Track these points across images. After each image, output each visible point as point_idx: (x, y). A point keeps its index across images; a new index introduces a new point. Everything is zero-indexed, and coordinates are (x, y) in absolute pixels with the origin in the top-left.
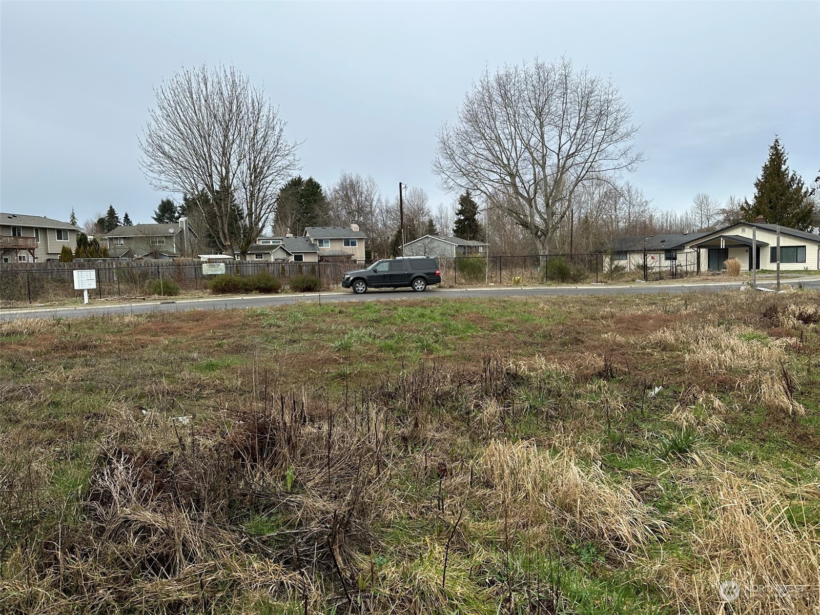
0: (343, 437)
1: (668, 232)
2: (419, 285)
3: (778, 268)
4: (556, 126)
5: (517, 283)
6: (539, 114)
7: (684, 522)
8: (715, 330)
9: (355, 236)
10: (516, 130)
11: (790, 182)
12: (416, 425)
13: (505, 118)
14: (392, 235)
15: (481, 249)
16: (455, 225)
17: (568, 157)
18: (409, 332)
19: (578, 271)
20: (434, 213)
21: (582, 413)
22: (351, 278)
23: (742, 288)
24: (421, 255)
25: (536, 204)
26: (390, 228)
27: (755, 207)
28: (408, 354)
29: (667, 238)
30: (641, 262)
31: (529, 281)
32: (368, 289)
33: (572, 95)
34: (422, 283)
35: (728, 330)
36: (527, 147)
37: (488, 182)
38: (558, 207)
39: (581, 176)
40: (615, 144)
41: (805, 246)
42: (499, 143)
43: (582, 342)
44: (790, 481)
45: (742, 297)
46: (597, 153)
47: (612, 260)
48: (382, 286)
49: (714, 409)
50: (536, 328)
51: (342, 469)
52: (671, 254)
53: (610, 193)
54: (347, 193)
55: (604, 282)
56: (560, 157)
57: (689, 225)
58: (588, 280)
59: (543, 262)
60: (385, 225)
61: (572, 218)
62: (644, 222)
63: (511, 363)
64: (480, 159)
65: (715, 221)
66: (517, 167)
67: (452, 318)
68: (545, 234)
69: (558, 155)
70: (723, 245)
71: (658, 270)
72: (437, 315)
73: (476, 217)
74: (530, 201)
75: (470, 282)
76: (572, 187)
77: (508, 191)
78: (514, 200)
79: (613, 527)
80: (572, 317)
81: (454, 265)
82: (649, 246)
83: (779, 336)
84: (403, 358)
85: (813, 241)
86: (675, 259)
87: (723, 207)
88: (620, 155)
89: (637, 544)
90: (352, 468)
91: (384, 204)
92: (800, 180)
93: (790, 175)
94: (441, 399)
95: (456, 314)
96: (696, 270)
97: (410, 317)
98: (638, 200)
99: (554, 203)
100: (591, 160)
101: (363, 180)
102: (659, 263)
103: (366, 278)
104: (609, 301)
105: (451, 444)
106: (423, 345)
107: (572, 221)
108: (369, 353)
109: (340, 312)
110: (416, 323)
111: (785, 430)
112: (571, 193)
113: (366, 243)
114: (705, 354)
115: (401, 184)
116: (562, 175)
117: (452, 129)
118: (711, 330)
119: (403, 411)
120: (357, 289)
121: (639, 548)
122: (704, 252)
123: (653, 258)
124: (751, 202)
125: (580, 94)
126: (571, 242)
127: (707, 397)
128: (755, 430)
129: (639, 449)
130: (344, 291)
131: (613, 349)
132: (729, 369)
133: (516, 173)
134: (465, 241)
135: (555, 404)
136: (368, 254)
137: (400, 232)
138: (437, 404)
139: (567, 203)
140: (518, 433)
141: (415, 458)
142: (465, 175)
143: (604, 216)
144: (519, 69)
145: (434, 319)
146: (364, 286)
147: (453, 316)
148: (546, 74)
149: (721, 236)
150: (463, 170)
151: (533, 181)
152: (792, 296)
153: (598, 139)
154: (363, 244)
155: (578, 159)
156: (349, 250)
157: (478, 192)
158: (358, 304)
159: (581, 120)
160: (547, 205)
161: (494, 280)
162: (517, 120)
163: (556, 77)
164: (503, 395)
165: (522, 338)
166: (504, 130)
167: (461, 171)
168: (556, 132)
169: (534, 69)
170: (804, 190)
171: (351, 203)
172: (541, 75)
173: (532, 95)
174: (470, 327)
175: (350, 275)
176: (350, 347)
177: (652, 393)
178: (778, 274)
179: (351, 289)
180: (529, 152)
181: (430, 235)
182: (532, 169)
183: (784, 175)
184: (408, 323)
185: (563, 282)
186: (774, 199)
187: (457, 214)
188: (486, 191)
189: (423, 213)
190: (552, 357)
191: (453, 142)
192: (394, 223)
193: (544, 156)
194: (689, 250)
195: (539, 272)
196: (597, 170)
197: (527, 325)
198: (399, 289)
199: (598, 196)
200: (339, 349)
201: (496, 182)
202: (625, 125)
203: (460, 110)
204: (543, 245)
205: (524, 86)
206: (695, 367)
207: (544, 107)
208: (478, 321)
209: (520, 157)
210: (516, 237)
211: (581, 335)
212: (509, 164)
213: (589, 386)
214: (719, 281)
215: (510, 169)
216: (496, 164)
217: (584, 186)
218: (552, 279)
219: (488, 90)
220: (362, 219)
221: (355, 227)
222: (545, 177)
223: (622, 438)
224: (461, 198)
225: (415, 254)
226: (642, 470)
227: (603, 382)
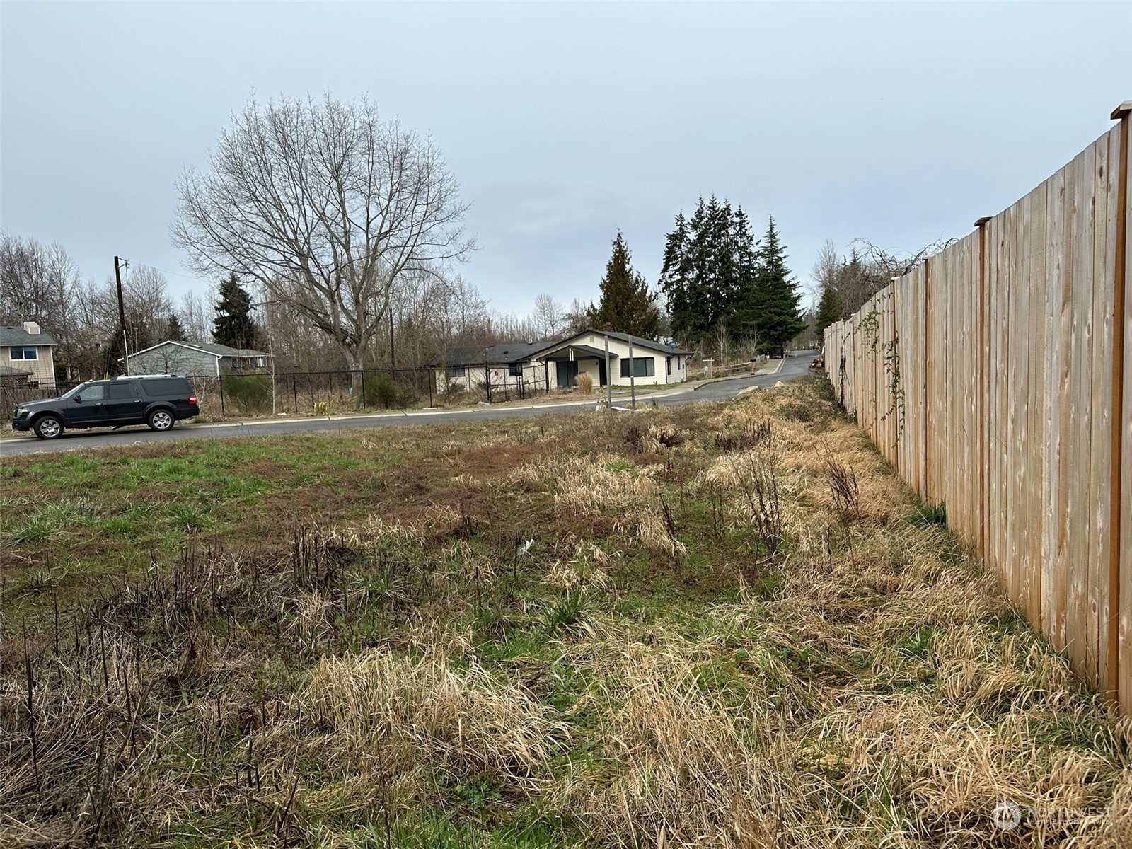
0: (56, 701)
1: (509, 342)
2: (162, 421)
3: (632, 383)
4: (362, 193)
5: (322, 411)
6: (336, 174)
7: (586, 718)
8: (581, 461)
9: (33, 342)
10: (303, 192)
11: (634, 284)
12: (192, 655)
13: (286, 174)
14: (103, 341)
15: (260, 363)
16: (215, 325)
17: (381, 236)
18: (156, 498)
19: (405, 392)
20: (179, 306)
21: (441, 591)
22: (31, 414)
23: (598, 408)
24: (160, 373)
25: (340, 299)
26: (100, 328)
27: (601, 312)
28: (160, 536)
29: (509, 348)
30: (483, 379)
31: (338, 408)
32: (65, 430)
33: (379, 153)
34: (167, 417)
35: (593, 459)
36: (322, 217)
37: (265, 264)
38: (372, 305)
39: (400, 264)
40: (441, 224)
41: (653, 358)
42: (280, 209)
43: (428, 490)
44: (688, 638)
45: (601, 418)
46: (418, 234)
47: (448, 377)
48: (92, 425)
49: (595, 560)
50: (362, 476)
51: (60, 758)
52: (515, 368)
53: (438, 288)
54: (12, 269)
55: (440, 406)
56: (370, 236)
57: (532, 333)
58: (420, 404)
59: (356, 380)
60: (89, 324)
61: (391, 320)
62: (481, 328)
63: (333, 532)
64: (251, 229)
65: (562, 328)
66: (309, 244)
67: (227, 471)
68: (356, 341)
69: (367, 232)
70: (572, 357)
71: (503, 388)
72: (200, 467)
73: (250, 314)
74: (331, 294)
75: (247, 412)
76: (388, 279)
77: (297, 277)
78: (307, 291)
79: (506, 747)
80: (408, 456)
81: (219, 387)
82: (491, 358)
83: (645, 463)
84: (150, 544)
85: (659, 351)
86: (521, 374)
87: (569, 311)
88: (447, 239)
89: (537, 763)
90: (79, 753)
91: (86, 288)
92: (644, 283)
93: (634, 277)
94: (226, 603)
95: (234, 464)
96: (545, 387)
97: (153, 475)
98: (473, 300)
99: (365, 299)
100: (411, 243)
101: (44, 248)
102: (502, 379)
103: (60, 412)
104: (451, 432)
105: (254, 674)
106: (184, 519)
107: (392, 325)
108: (83, 542)
109: (16, 474)
110: (165, 484)
111: (671, 575)
112: (389, 285)
113: (55, 354)
114: (575, 492)
115: (116, 259)
116: (374, 259)
117: (202, 181)
118: (577, 461)
119: (161, 632)
120: (43, 431)
121: (542, 767)
122: (551, 364)
123: (496, 374)
124: (598, 306)
125: (390, 152)
126: (393, 351)
127: (586, 546)
128: (641, 581)
129: (519, 627)
130: (16, 437)
131: (468, 496)
132: (603, 508)
133: (308, 253)
134: (235, 350)
135: (405, 584)
136: (60, 372)
137: (118, 335)
138: (221, 612)
139: (382, 300)
140: (357, 636)
141: (196, 711)
142: (228, 251)
143: (433, 319)
144: (302, 106)
145: (197, 475)
146: (57, 425)
147: (229, 467)
148: (343, 119)
149: (569, 346)
150: (224, 243)
151: (333, 267)
152: (649, 415)
153: (418, 216)
154: (50, 356)
155: (394, 241)
156: (22, 365)
157: (251, 277)
158: (50, 458)
159: (394, 188)
160: (357, 301)
161: (285, 407)
162: (305, 178)
163: (355, 124)
164: (326, 582)
165: (343, 492)
166: (286, 192)
167: (222, 245)
168: (361, 201)
169: (324, 110)
170: (648, 294)
171: (21, 286)
172: (336, 118)
173: (324, 144)
174: (260, 483)
175: (28, 408)
176: (43, 535)
177: (523, 550)
178: (633, 391)
179: (32, 432)
180: (325, 225)
181: (173, 340)
182: (331, 250)
183: (628, 276)
184: (152, 484)
185: (387, 407)
186: (620, 303)
187: (217, 309)
188: (264, 276)
189: (158, 306)
190: (389, 515)
191: (206, 201)
192: (107, 322)
193: (347, 233)
194: (537, 364)
195: (351, 394)
196: (420, 257)
197: (349, 472)
198: (125, 428)
199: (423, 292)
200: (21, 542)
201: (279, 264)
202: (452, 201)
203: (214, 153)
204: (355, 356)
205: (312, 132)
206: (567, 509)
207: (342, 164)
208: (271, 473)
209: (312, 230)
210: (314, 344)
211: (425, 480)
212: (296, 238)
213: (444, 551)
214: (571, 400)
215: (299, 247)
216: (277, 238)
217: (404, 278)
218: (372, 403)
219: (257, 130)
220: (44, 313)
221: (31, 327)
222: (351, 261)
223: (498, 616)
224: (222, 285)
225: (149, 372)
226: (527, 656)
227: (462, 543)
